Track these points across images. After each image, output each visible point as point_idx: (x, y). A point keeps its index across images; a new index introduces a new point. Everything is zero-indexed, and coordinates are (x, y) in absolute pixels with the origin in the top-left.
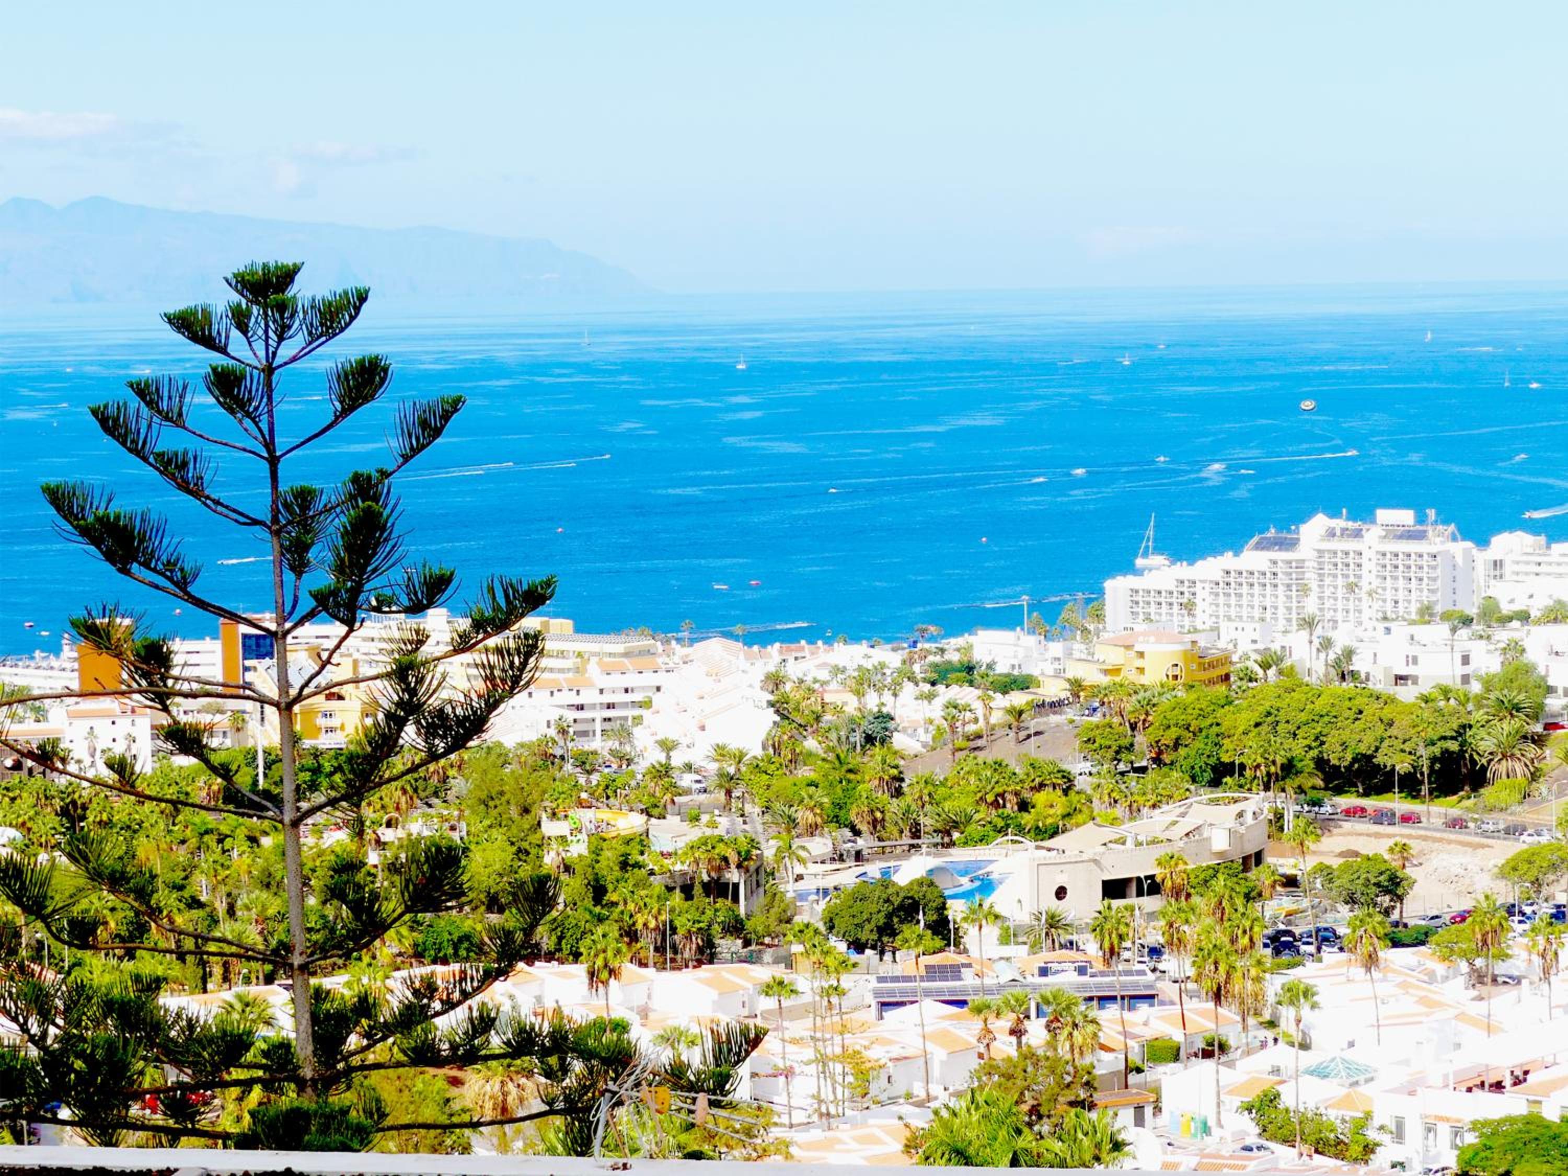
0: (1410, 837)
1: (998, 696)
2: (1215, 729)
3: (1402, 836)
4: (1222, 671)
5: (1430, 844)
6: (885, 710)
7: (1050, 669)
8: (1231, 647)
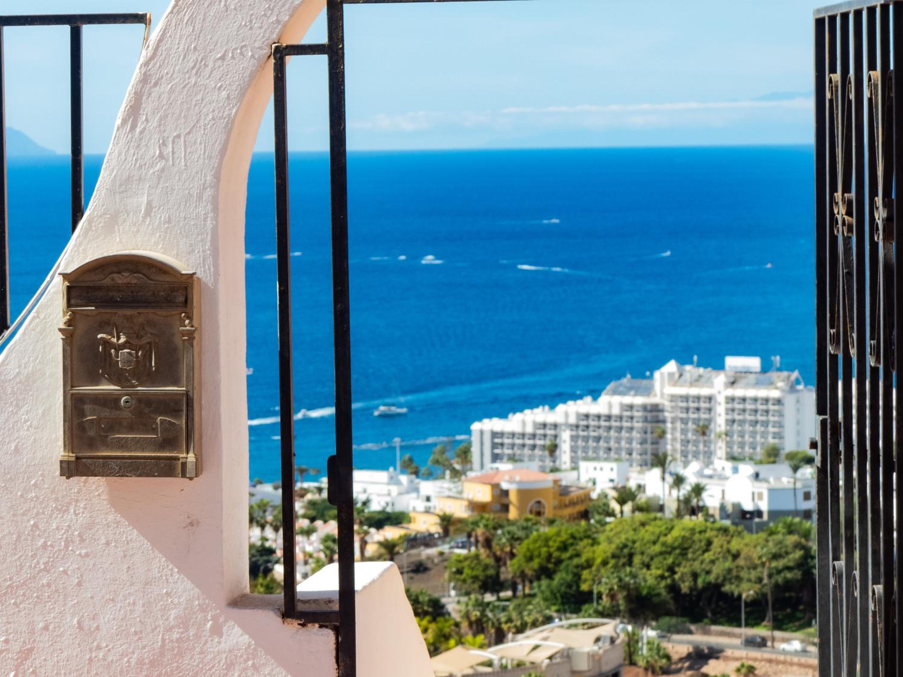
0: (755, 660)
1: (373, 530)
2: (576, 561)
3: (748, 659)
4: (580, 508)
5: (774, 667)
6: (267, 544)
7: (421, 505)
8: (590, 485)
